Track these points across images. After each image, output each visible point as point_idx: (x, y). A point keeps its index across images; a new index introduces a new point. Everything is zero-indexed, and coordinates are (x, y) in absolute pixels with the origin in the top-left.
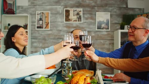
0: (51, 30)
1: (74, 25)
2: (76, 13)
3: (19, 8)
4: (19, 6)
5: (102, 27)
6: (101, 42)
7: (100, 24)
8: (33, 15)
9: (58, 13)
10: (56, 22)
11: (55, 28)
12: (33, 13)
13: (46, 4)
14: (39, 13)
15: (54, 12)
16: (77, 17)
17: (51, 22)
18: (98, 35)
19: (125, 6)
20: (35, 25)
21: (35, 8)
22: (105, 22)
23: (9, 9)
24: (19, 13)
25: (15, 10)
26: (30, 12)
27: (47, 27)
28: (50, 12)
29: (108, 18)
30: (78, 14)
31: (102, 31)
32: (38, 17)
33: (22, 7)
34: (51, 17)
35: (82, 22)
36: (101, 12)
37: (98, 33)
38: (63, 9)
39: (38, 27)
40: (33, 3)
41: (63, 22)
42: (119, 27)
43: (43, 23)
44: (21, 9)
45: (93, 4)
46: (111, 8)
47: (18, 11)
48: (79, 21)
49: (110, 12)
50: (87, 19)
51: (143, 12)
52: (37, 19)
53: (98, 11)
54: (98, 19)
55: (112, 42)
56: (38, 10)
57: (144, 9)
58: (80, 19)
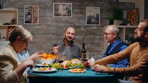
0: (39, 25)
1: (64, 20)
2: (65, 7)
3: (6, 2)
5: (92, 22)
6: (91, 37)
7: (90, 18)
8: (21, 9)
9: (47, 8)
10: (45, 16)
11: (44, 23)
12: (21, 7)
14: (27, 7)
15: (42, 6)
16: (67, 11)
17: (39, 17)
18: (88, 30)
20: (23, 20)
22: (95, 16)
24: (6, 7)
25: (1, 5)
26: (18, 5)
27: (35, 22)
28: (38, 6)
29: (98, 13)
32: (26, 11)
34: (39, 11)
35: (71, 17)
36: (90, 6)
37: (88, 28)
38: (53, 3)
39: (26, 22)
41: (52, 17)
42: (108, 22)
43: (31, 18)
44: (7, 3)
46: (101, 3)
47: (4, 5)
48: (68, 16)
49: (100, 6)
50: (76, 13)
51: (134, 7)
52: (25, 13)
53: (88, 6)
54: (88, 14)
55: (102, 37)
56: (26, 4)
57: (134, 3)
58: (69, 14)
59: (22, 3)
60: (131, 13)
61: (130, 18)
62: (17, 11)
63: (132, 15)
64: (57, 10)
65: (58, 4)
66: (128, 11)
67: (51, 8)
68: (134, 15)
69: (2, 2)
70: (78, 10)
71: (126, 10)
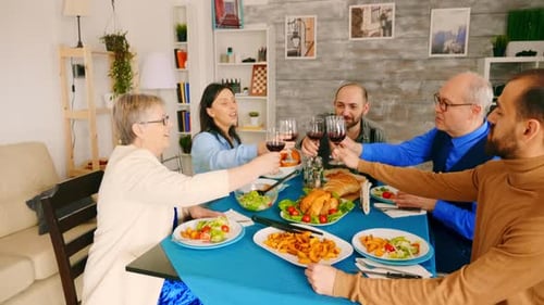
0: (318, 59)
1: (374, 46)
2: (378, 14)
3: (248, 11)
4: (248, 7)
5: (445, 49)
7: (440, 38)
8: (279, 25)
9: (334, 19)
10: (330, 39)
11: (328, 55)
12: (278, 21)
14: (292, 20)
15: (325, 16)
16: (381, 24)
17: (318, 41)
18: (433, 68)
20: (284, 49)
21: (284, 9)
22: (453, 33)
23: (227, 16)
24: (249, 23)
25: (240, 18)
26: (273, 18)
27: (309, 53)
29: (463, 23)
30: (383, 17)
31: (447, 58)
32: (289, 30)
33: (255, 8)
34: (318, 28)
35: (392, 37)
36: (444, 7)
37: (434, 64)
38: (348, 7)
39: (290, 54)
41: (347, 39)
43: (300, 44)
44: (252, 14)
47: (246, 19)
48: (384, 35)
49: (472, 5)
50: (405, 28)
52: (287, 34)
53: (436, 7)
56: (288, 14)
58: (387, 32)
59: (281, 11)
67: (344, 19)
69: (242, 13)
70: (410, 18)
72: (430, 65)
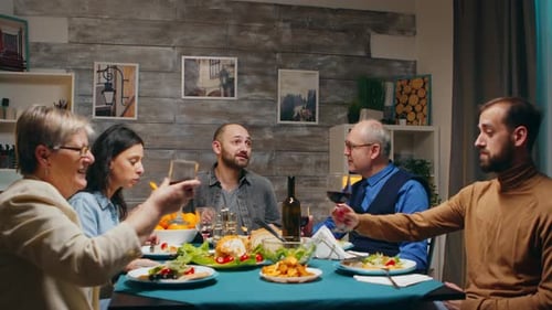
0: (139, 121)
1: (213, 107)
2: (217, 69)
3: (38, 51)
4: (38, 45)
5: (296, 115)
6: (292, 159)
7: (290, 103)
8: (84, 72)
9: (162, 70)
10: (156, 96)
11: (153, 116)
12: (84, 67)
13: (126, 41)
14: (103, 68)
15: (149, 65)
16: (222, 81)
17: (139, 96)
18: (284, 136)
19: (362, 53)
20: (91, 105)
21: (92, 52)
22: (303, 98)
23: (7, 53)
24: (38, 66)
25: (24, 59)
26: (77, 61)
27: (127, 113)
28: (137, 65)
29: (313, 88)
30: (223, 74)
31: (296, 126)
32: (99, 80)
33: (48, 48)
34: (140, 80)
36: (291, 68)
37: (284, 132)
38: (180, 57)
39: (99, 113)
40: (84, 36)
41: (180, 98)
42: (343, 115)
43: (114, 99)
44: (43, 54)
45: (270, 44)
46: (322, 59)
47: (33, 60)
48: (226, 96)
50: (250, 88)
51: (415, 72)
52: (95, 86)
53: (283, 67)
54: (284, 91)
55: (324, 158)
56: (98, 59)
57: (415, 62)
58: (229, 90)
59: (88, 54)
60: (407, 89)
61: (405, 105)
62: (71, 77)
63: (409, 95)
64: (192, 77)
65: (194, 60)
66: (399, 84)
67: (176, 71)
68: (416, 93)
69: (27, 52)
70: (254, 77)
71: (392, 79)
72: (280, 133)
